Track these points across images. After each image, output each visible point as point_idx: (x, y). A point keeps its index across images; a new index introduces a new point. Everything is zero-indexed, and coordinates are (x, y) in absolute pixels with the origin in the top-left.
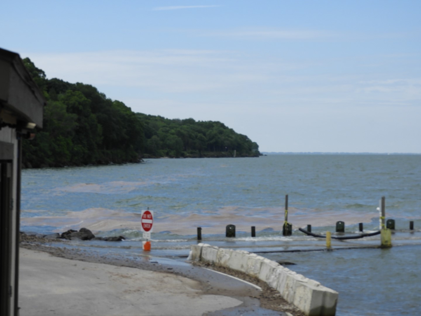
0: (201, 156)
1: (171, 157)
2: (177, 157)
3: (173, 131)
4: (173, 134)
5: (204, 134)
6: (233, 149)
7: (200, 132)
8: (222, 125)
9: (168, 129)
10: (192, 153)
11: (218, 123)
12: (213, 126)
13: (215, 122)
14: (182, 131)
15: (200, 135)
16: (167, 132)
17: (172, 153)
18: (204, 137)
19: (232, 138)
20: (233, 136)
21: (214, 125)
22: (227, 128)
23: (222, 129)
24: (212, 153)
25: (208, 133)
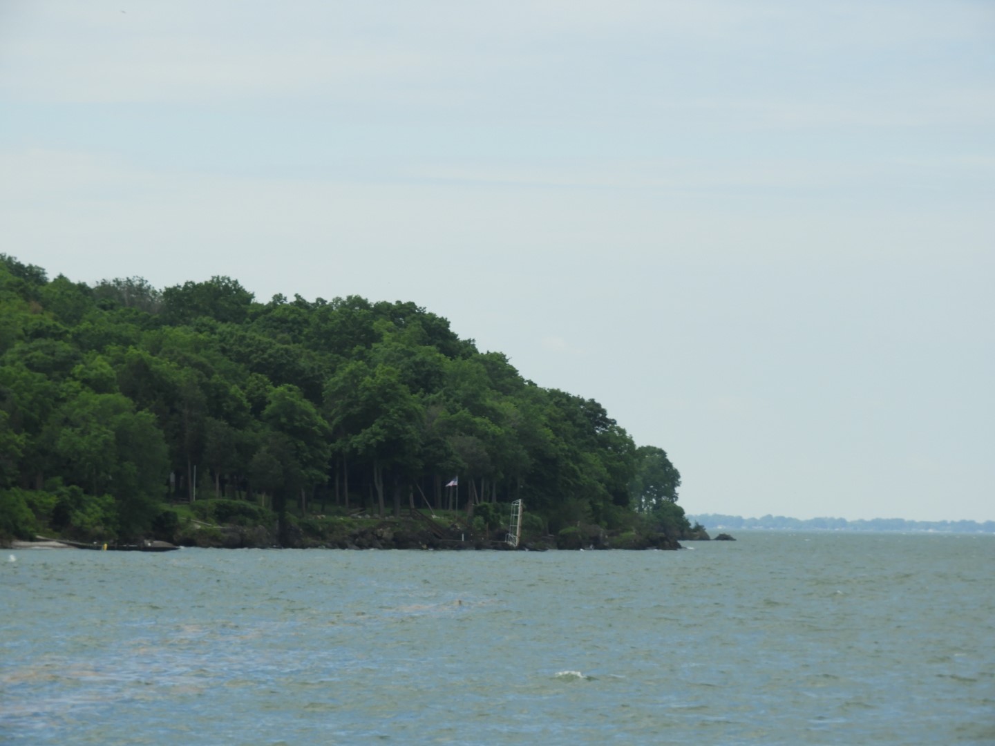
0: (285, 539)
1: (83, 538)
2: (123, 541)
3: (100, 365)
4: (100, 386)
5: (312, 390)
6: (506, 495)
7: (278, 372)
8: (436, 330)
9: (65, 348)
10: (223, 515)
11: (404, 313)
12: (373, 337)
13: (384, 310)
14: (163, 366)
15: (278, 393)
16: (61, 368)
17: (92, 512)
18: (308, 405)
19: (497, 417)
20: (507, 406)
21: (378, 325)
22: (467, 349)
23: (429, 353)
24: (360, 520)
25: (333, 382)
